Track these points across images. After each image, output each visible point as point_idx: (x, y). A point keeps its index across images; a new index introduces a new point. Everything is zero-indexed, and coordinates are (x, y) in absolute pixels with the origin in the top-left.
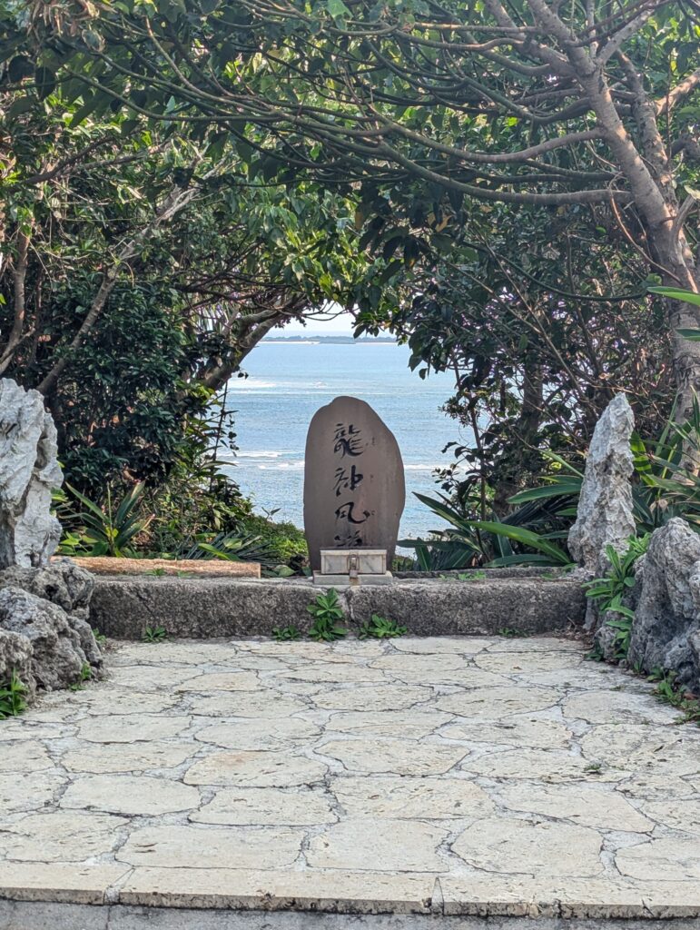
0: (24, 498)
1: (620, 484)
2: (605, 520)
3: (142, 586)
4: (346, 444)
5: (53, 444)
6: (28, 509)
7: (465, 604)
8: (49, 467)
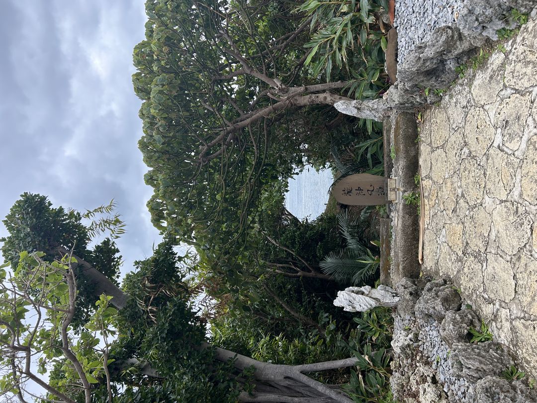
0: (374, 299)
1: (364, 104)
2: (376, 109)
3: (402, 259)
4: (348, 192)
5: (356, 289)
6: (378, 298)
7: (408, 153)
8: (364, 290)
